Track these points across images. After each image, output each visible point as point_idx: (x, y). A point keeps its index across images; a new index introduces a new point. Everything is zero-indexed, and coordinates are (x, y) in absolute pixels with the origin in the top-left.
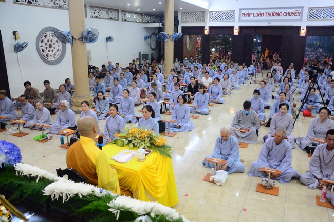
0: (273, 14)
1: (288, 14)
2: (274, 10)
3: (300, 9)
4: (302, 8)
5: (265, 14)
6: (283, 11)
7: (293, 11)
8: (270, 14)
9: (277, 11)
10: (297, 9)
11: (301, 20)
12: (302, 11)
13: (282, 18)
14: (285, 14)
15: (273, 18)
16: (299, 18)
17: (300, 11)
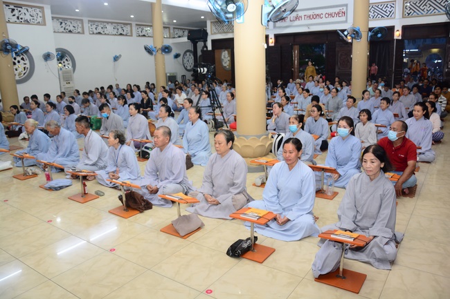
0: (313, 17)
1: (330, 15)
2: (313, 11)
3: (345, 8)
4: (346, 5)
5: (303, 17)
6: (324, 11)
7: (337, 10)
8: (310, 17)
9: (317, 12)
10: (341, 8)
11: (346, 21)
12: (347, 10)
13: (324, 20)
14: (327, 16)
15: (313, 21)
16: (343, 19)
17: (345, 10)
